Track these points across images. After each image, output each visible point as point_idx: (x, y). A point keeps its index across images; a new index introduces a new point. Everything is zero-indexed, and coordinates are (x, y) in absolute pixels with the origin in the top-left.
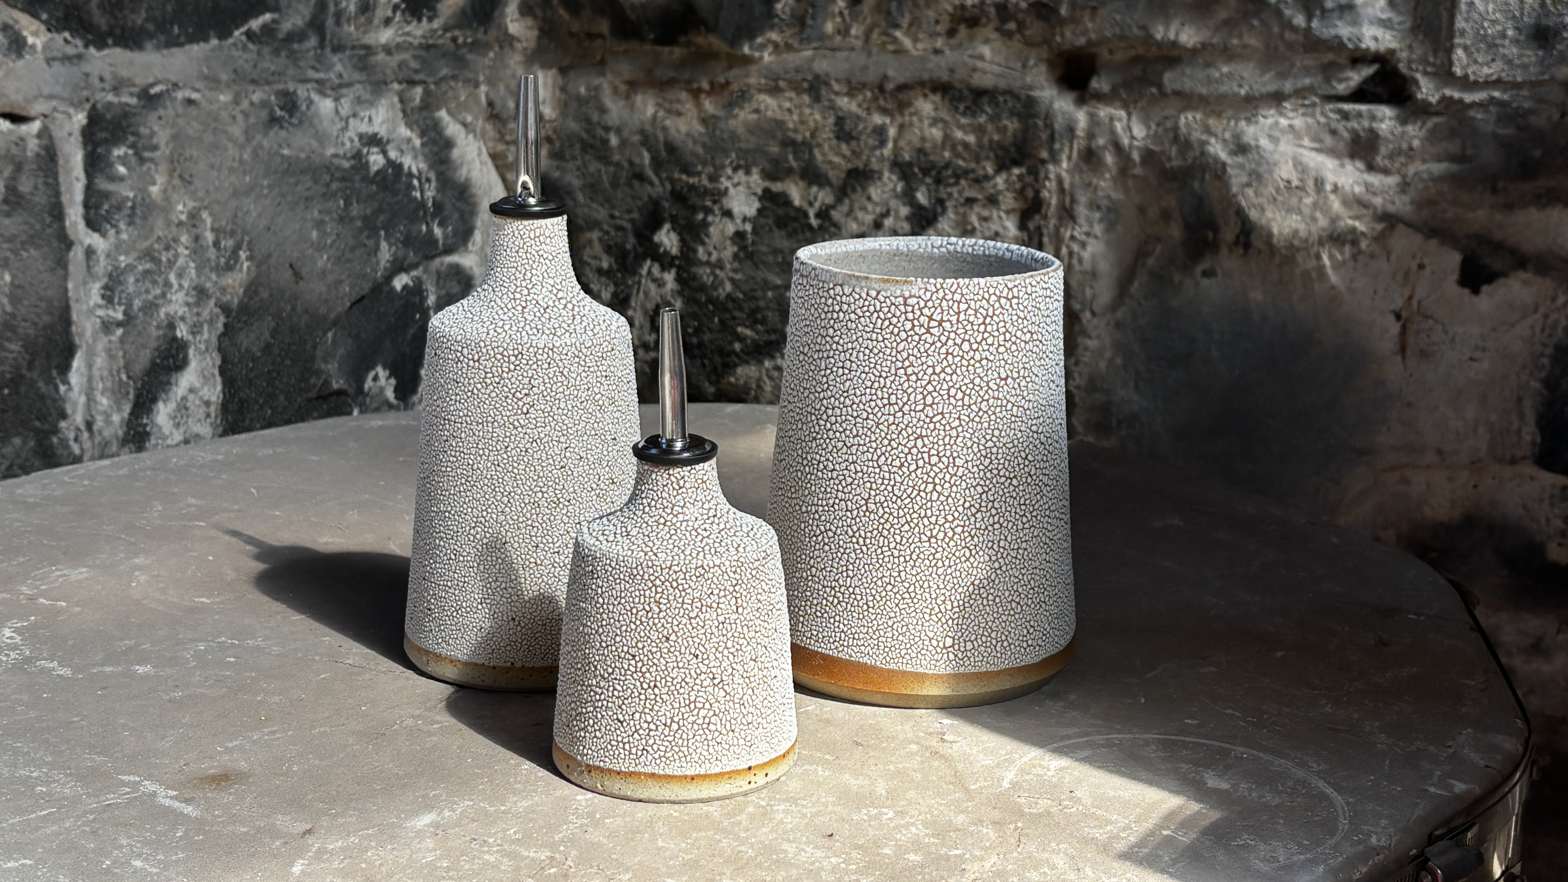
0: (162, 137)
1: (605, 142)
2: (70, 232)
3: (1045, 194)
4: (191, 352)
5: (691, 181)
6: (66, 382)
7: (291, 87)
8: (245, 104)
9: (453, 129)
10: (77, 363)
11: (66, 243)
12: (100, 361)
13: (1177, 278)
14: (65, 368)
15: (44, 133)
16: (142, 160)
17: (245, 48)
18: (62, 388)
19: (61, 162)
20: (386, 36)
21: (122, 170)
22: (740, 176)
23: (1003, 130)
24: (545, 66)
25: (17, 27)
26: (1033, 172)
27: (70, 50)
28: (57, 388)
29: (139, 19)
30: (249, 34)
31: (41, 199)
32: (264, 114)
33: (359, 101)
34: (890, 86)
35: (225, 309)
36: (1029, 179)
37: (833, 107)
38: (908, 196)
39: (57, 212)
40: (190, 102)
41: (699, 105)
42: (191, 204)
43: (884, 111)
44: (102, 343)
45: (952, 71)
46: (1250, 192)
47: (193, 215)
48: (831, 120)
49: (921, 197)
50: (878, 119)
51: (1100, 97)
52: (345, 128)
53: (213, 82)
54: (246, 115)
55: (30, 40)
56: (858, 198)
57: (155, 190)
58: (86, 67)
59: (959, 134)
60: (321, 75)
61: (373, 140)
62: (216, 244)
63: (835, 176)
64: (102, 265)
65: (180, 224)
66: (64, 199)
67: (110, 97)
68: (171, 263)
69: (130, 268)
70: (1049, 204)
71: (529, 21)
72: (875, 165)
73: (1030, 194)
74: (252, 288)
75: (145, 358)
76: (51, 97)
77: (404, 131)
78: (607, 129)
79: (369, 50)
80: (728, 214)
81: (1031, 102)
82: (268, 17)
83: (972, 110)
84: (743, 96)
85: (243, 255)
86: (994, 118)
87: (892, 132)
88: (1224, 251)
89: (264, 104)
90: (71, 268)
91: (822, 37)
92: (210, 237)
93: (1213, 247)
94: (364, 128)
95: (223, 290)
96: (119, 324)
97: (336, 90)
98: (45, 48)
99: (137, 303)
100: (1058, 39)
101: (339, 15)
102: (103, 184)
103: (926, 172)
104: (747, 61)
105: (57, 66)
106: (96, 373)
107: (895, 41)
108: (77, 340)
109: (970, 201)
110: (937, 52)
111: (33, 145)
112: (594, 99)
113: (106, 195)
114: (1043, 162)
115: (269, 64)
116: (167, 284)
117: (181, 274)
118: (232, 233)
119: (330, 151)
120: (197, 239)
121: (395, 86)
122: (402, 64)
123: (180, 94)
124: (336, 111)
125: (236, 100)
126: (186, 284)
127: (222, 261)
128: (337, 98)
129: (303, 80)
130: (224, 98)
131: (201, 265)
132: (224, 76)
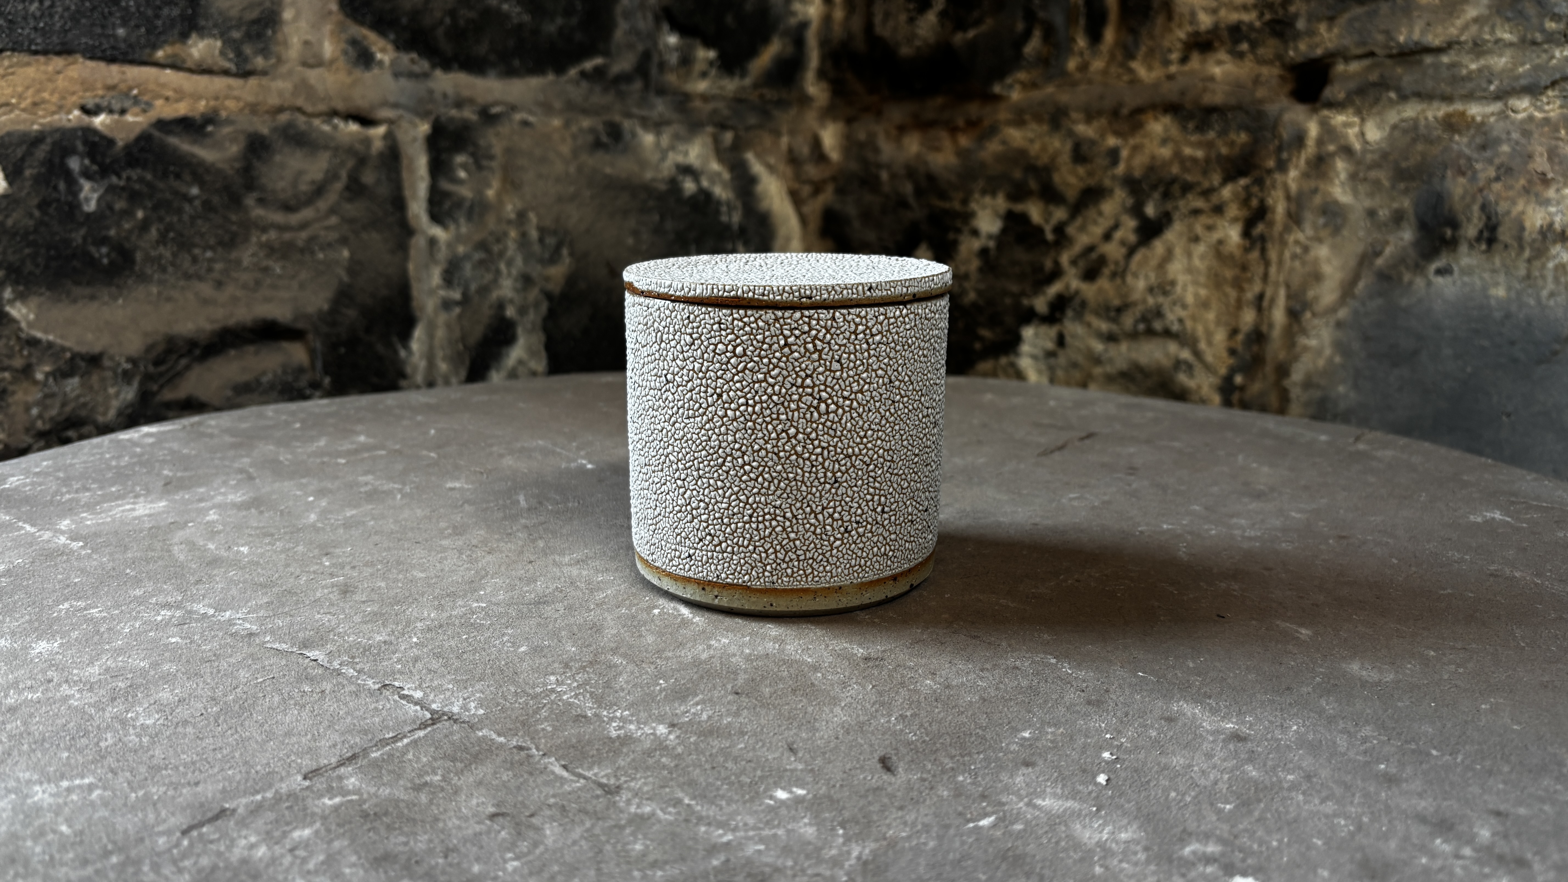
0: (498, 149)
1: (877, 178)
2: (413, 222)
3: (1270, 201)
4: (520, 331)
5: (946, 205)
6: (406, 347)
7: (617, 118)
8: (574, 129)
9: (757, 168)
10: (418, 333)
11: (406, 230)
12: (440, 333)
13: (1407, 277)
14: (405, 336)
15: (389, 137)
16: (480, 167)
17: (577, 83)
18: (403, 353)
19: (405, 162)
20: (702, 86)
21: (462, 174)
22: (987, 200)
23: (1232, 144)
24: (835, 119)
25: (365, 43)
26: (1259, 182)
27: (416, 69)
28: (396, 352)
29: (482, 49)
30: (583, 74)
31: (384, 191)
32: (590, 138)
33: (677, 137)
34: (1125, 111)
35: (549, 296)
36: (1255, 189)
37: (1071, 133)
38: (1137, 211)
39: (399, 204)
40: (525, 123)
41: (955, 141)
42: (519, 205)
43: (1117, 134)
44: (442, 318)
45: (1183, 93)
46: (1497, 186)
47: (522, 216)
48: (1069, 146)
49: (1150, 210)
50: (1112, 141)
51: (1331, 105)
52: (664, 158)
53: (547, 108)
54: (574, 137)
55: (379, 56)
56: (1091, 213)
57: (490, 193)
58: (431, 84)
59: (1188, 151)
60: (645, 113)
61: (687, 170)
62: (541, 240)
63: (1071, 194)
64: (443, 254)
65: (509, 222)
66: (407, 193)
67: (454, 112)
68: (501, 254)
69: (467, 257)
70: (1273, 212)
71: (824, 85)
72: (1107, 182)
73: (1255, 203)
74: (571, 280)
75: (477, 333)
76: (395, 106)
77: (715, 166)
78: (879, 166)
79: (687, 97)
80: (975, 233)
81: (1260, 115)
82: (598, 61)
83: (1201, 128)
84: (993, 131)
85: (565, 252)
86: (1223, 133)
87: (1124, 153)
88: (1464, 248)
89: (592, 130)
90: (413, 253)
91: (1064, 73)
92: (534, 234)
93: (1452, 244)
94: (680, 159)
95: (547, 279)
96: (458, 303)
97: (657, 126)
98: (393, 63)
99: (473, 287)
100: (1291, 53)
101: (662, 66)
102: (445, 185)
103: (1154, 187)
104: (997, 98)
105: (403, 82)
106: (437, 342)
107: (1131, 71)
108: (418, 313)
109: (1196, 212)
110: (1170, 77)
111: (378, 145)
112: (871, 144)
113: (447, 195)
114: (1269, 172)
115: (599, 98)
116: (498, 272)
117: (510, 263)
118: (555, 233)
119: (649, 175)
120: (524, 235)
121: (710, 129)
122: (715, 111)
123: (518, 117)
124: (657, 144)
125: (567, 125)
126: (514, 272)
127: (547, 255)
128: (658, 134)
129: (628, 115)
130: (556, 122)
131: (528, 258)
132: (558, 105)
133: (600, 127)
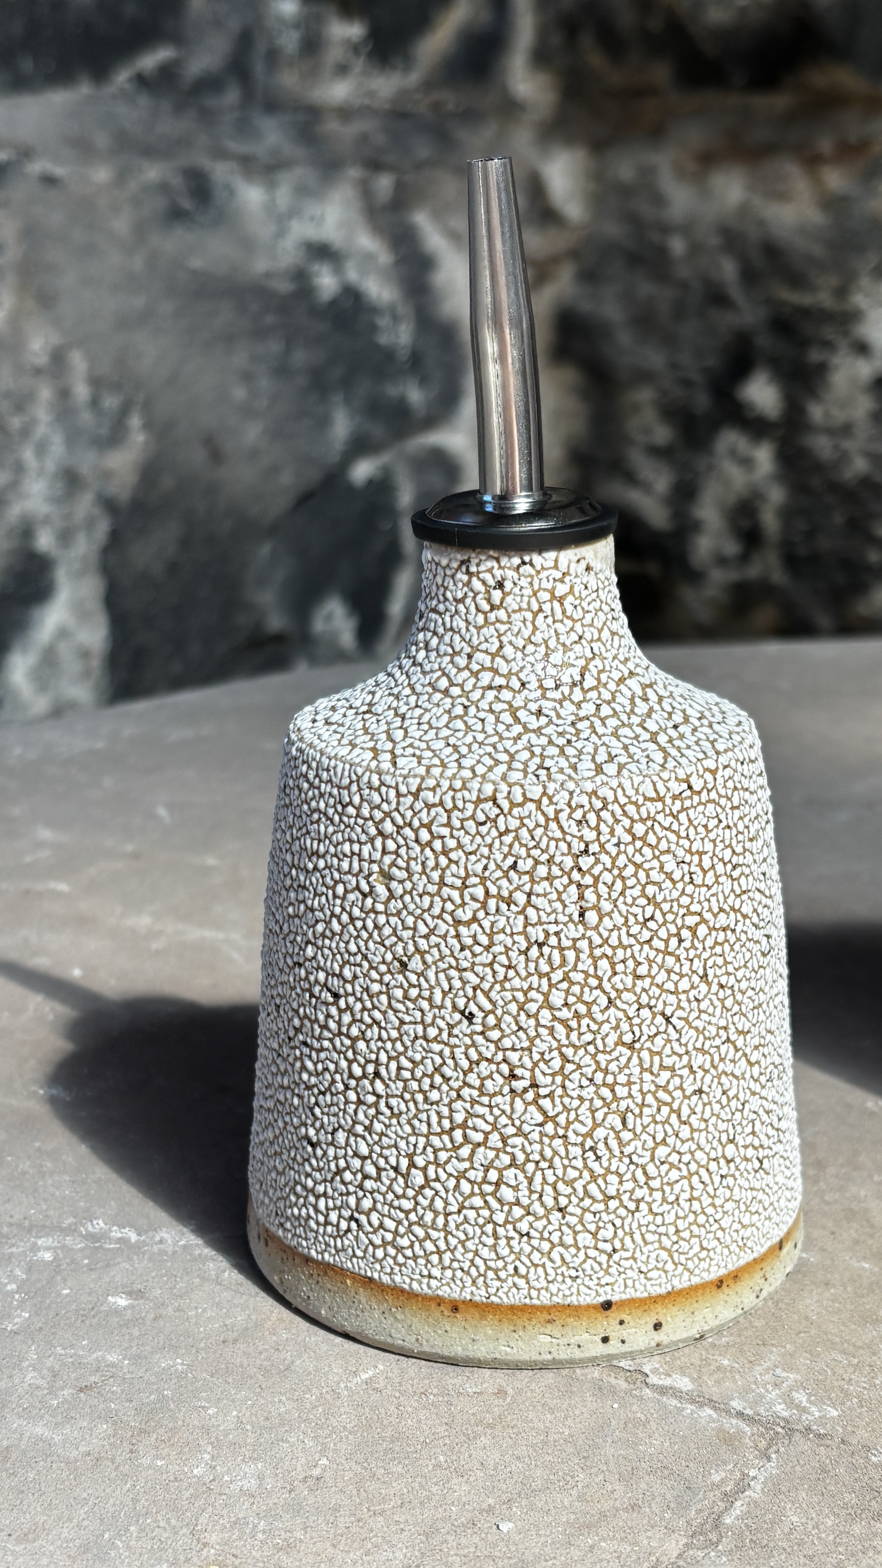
1: (662, 250)
4: (61, 574)
5: (804, 299)
7: (203, 161)
8: (134, 185)
17: (132, 99)
20: (340, 91)
30: (139, 79)
32: (162, 202)
35: (110, 506)
40: (50, 180)
41: (816, 181)
42: (56, 339)
47: (59, 359)
53: (83, 148)
54: (135, 201)
60: (247, 147)
61: (322, 251)
62: (95, 402)
65: (38, 372)
68: (25, 433)
71: (545, 78)
74: (148, 474)
77: (365, 241)
78: (666, 229)
79: (315, 114)
80: (863, 349)
82: (165, 52)
85: (135, 421)
89: (164, 188)
92: (83, 391)
94: (310, 231)
95: (107, 475)
97: (268, 171)
101: (273, 57)
116: (21, 467)
117: (41, 449)
118: (117, 387)
119: (261, 265)
120: (64, 394)
121: (354, 173)
122: (363, 139)
123: (36, 167)
124: (270, 208)
125: (121, 178)
126: (50, 465)
127: (104, 431)
128: (271, 185)
129: (221, 154)
130: (102, 174)
131: (73, 437)
132: (102, 140)
133: (177, 181)
